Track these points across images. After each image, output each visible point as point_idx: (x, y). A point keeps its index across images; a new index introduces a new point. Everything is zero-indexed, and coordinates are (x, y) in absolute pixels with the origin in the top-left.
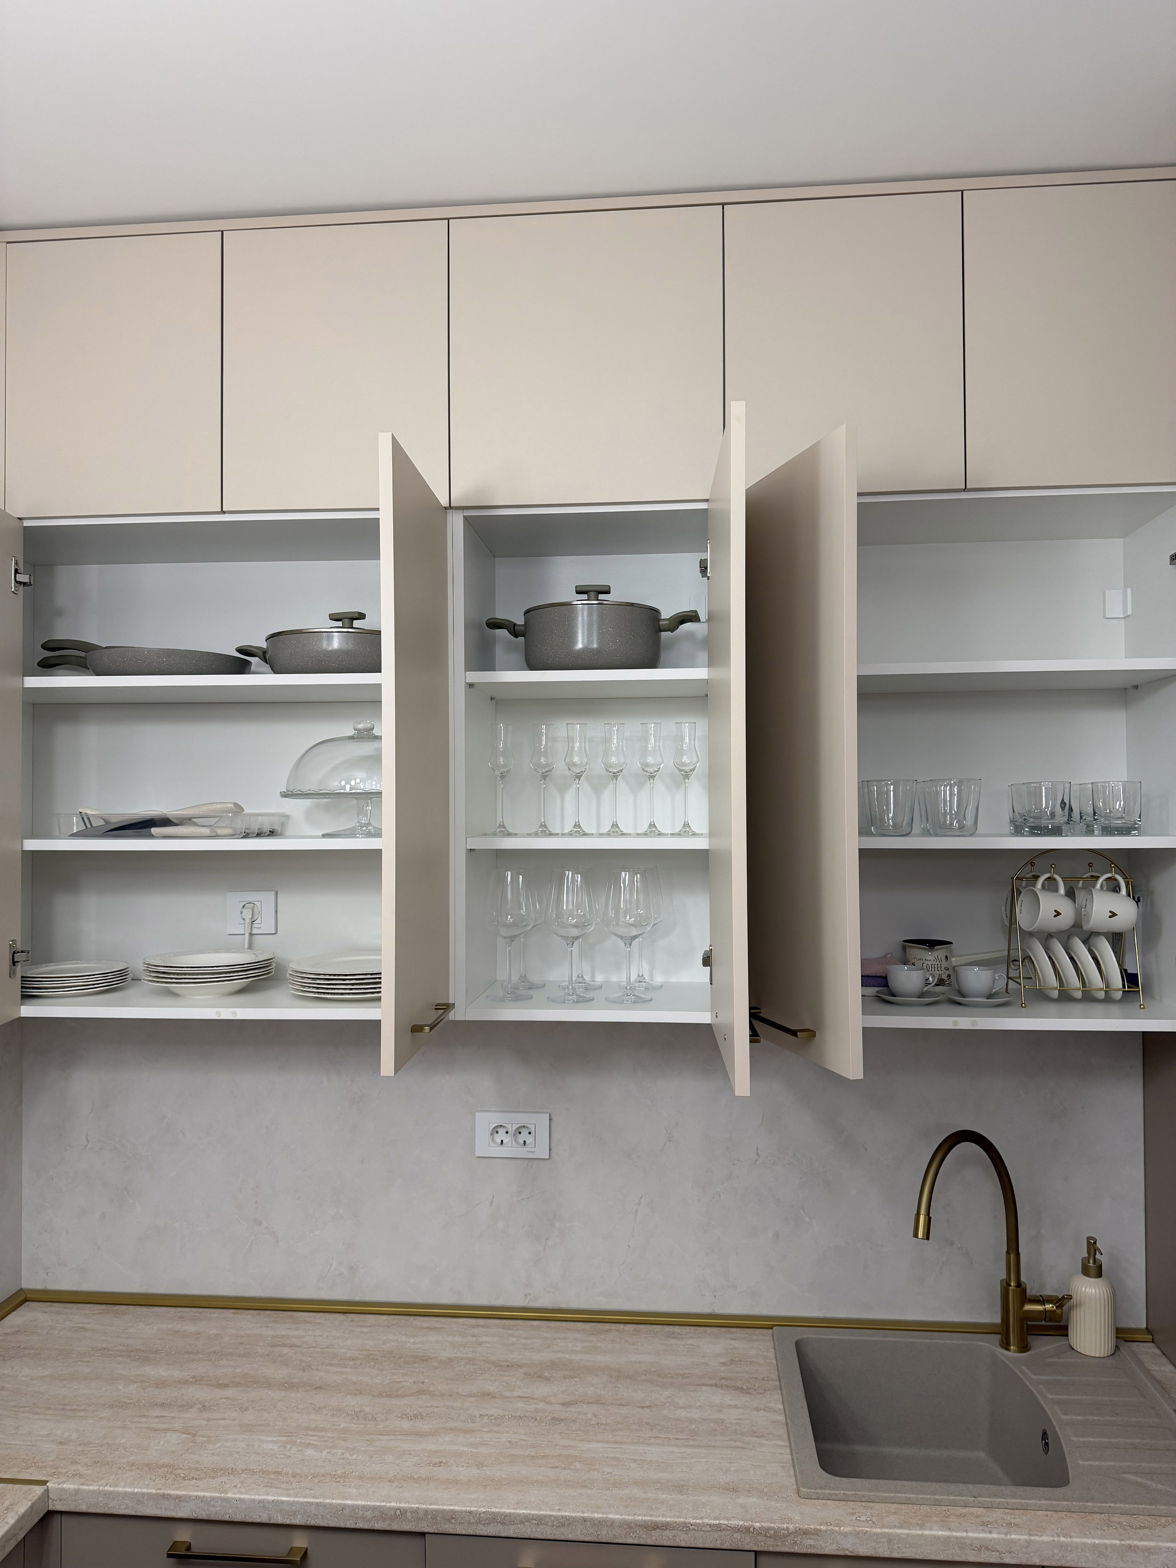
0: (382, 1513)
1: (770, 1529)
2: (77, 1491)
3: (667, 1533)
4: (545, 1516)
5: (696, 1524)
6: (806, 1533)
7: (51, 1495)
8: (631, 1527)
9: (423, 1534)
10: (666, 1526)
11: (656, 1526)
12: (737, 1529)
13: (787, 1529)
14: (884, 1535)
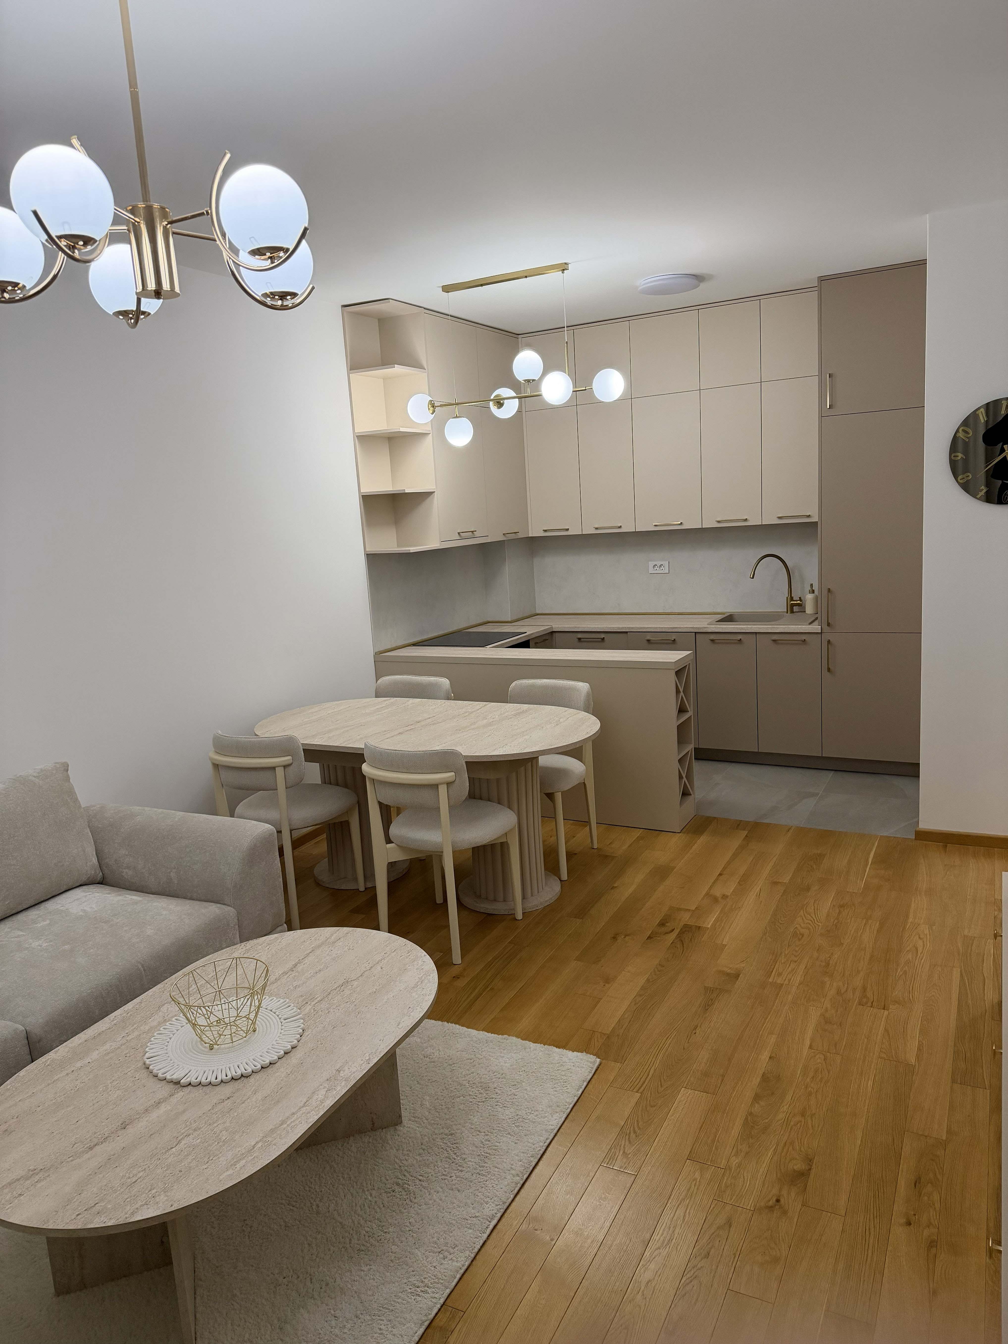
0: (619, 628)
6: (705, 628)
9: (627, 632)
10: (676, 628)
11: (674, 628)
12: (690, 628)
14: (721, 628)
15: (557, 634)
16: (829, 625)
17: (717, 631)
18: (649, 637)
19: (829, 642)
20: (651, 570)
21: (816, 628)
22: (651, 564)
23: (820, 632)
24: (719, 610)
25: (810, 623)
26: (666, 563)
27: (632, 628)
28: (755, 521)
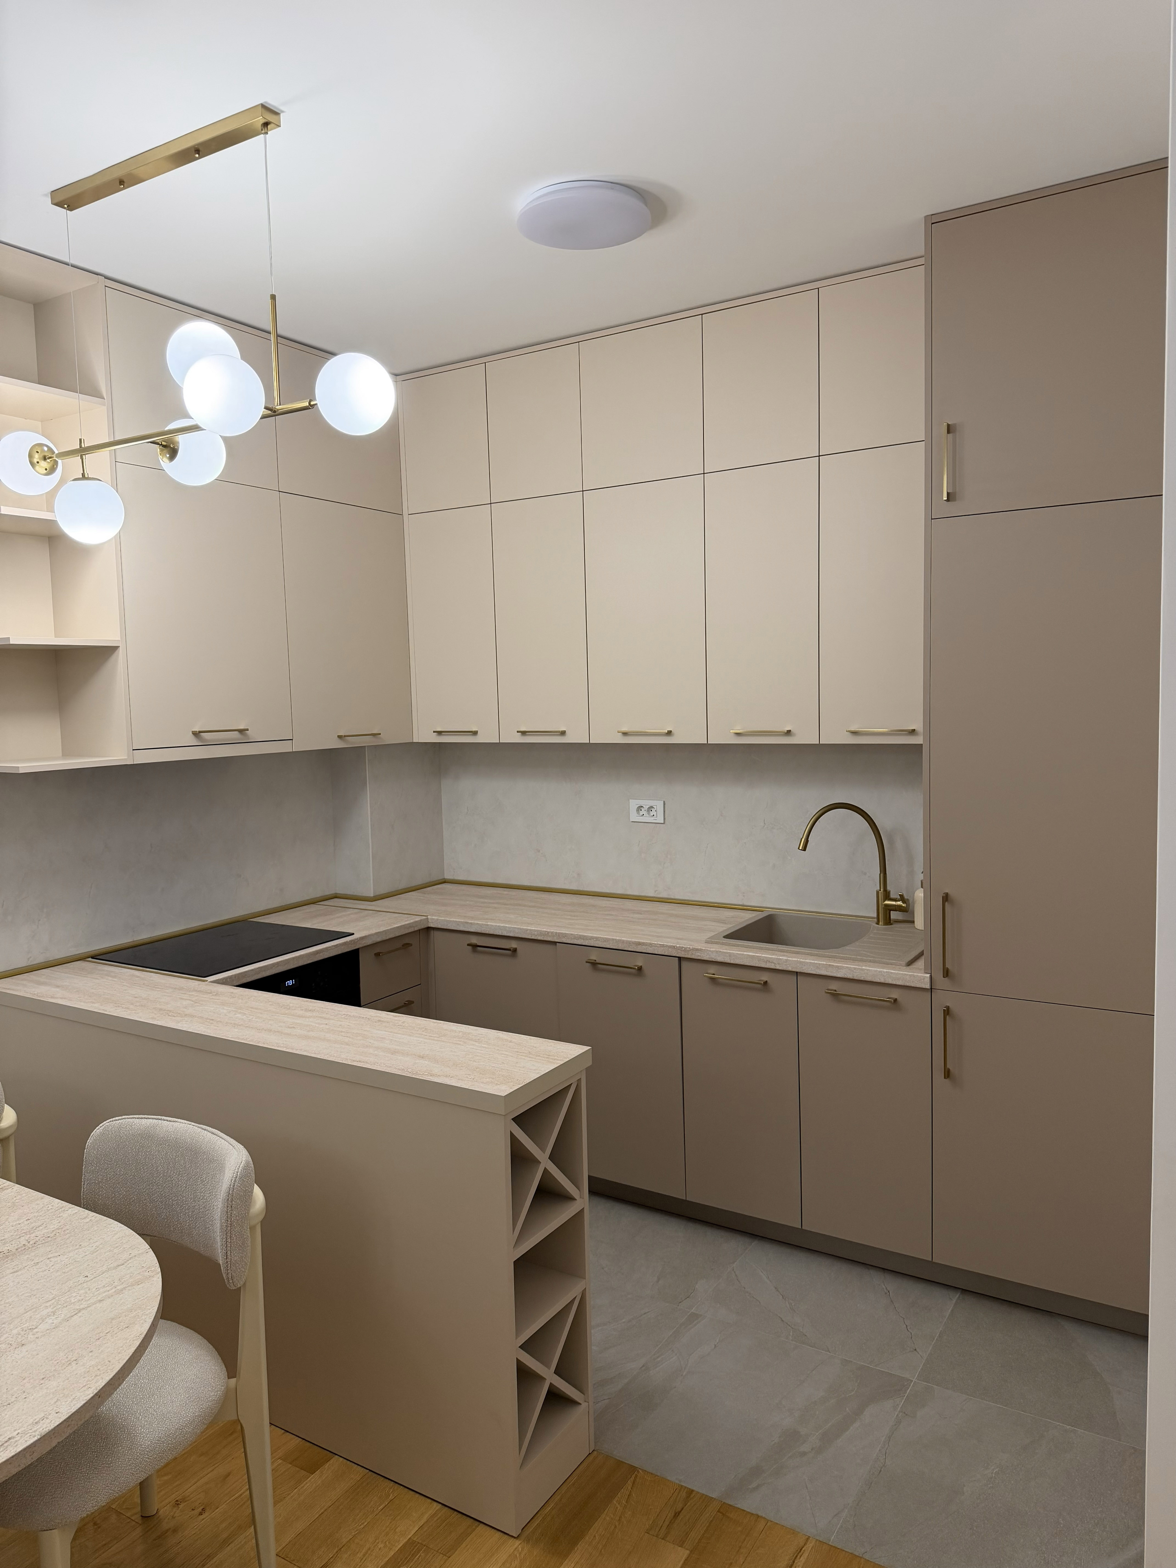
0: (541, 933)
1: (683, 947)
2: (437, 919)
3: (644, 947)
4: (599, 937)
5: (655, 944)
6: (697, 950)
7: (429, 921)
8: (630, 943)
9: (555, 943)
10: (643, 944)
11: (639, 944)
12: (670, 947)
13: (689, 948)
14: (727, 953)
15: (436, 933)
16: (946, 973)
17: (720, 959)
18: (594, 956)
19: (947, 1012)
20: (634, 817)
21: (918, 976)
22: (634, 804)
23: (928, 986)
24: (754, 902)
25: (910, 963)
26: (659, 805)
27: (565, 935)
28: (805, 736)
